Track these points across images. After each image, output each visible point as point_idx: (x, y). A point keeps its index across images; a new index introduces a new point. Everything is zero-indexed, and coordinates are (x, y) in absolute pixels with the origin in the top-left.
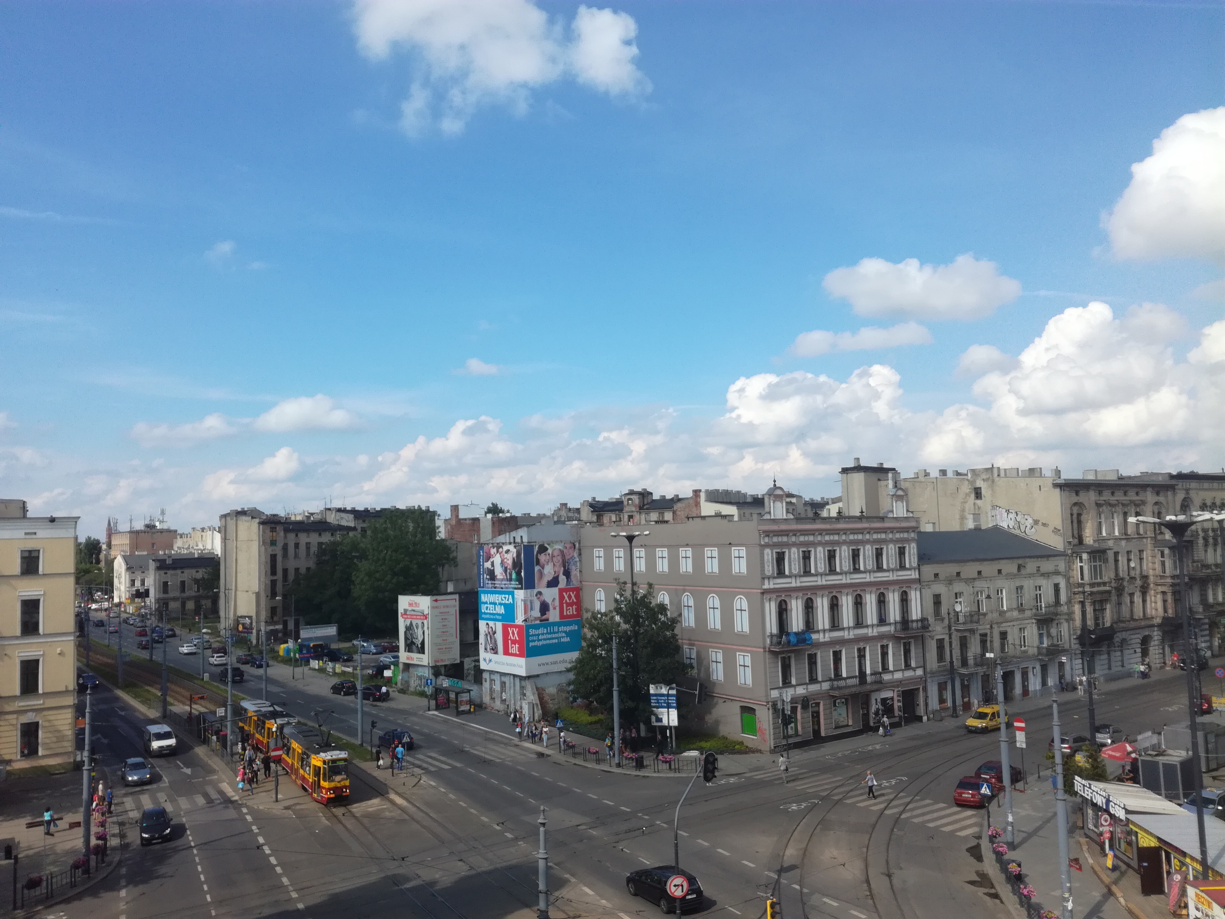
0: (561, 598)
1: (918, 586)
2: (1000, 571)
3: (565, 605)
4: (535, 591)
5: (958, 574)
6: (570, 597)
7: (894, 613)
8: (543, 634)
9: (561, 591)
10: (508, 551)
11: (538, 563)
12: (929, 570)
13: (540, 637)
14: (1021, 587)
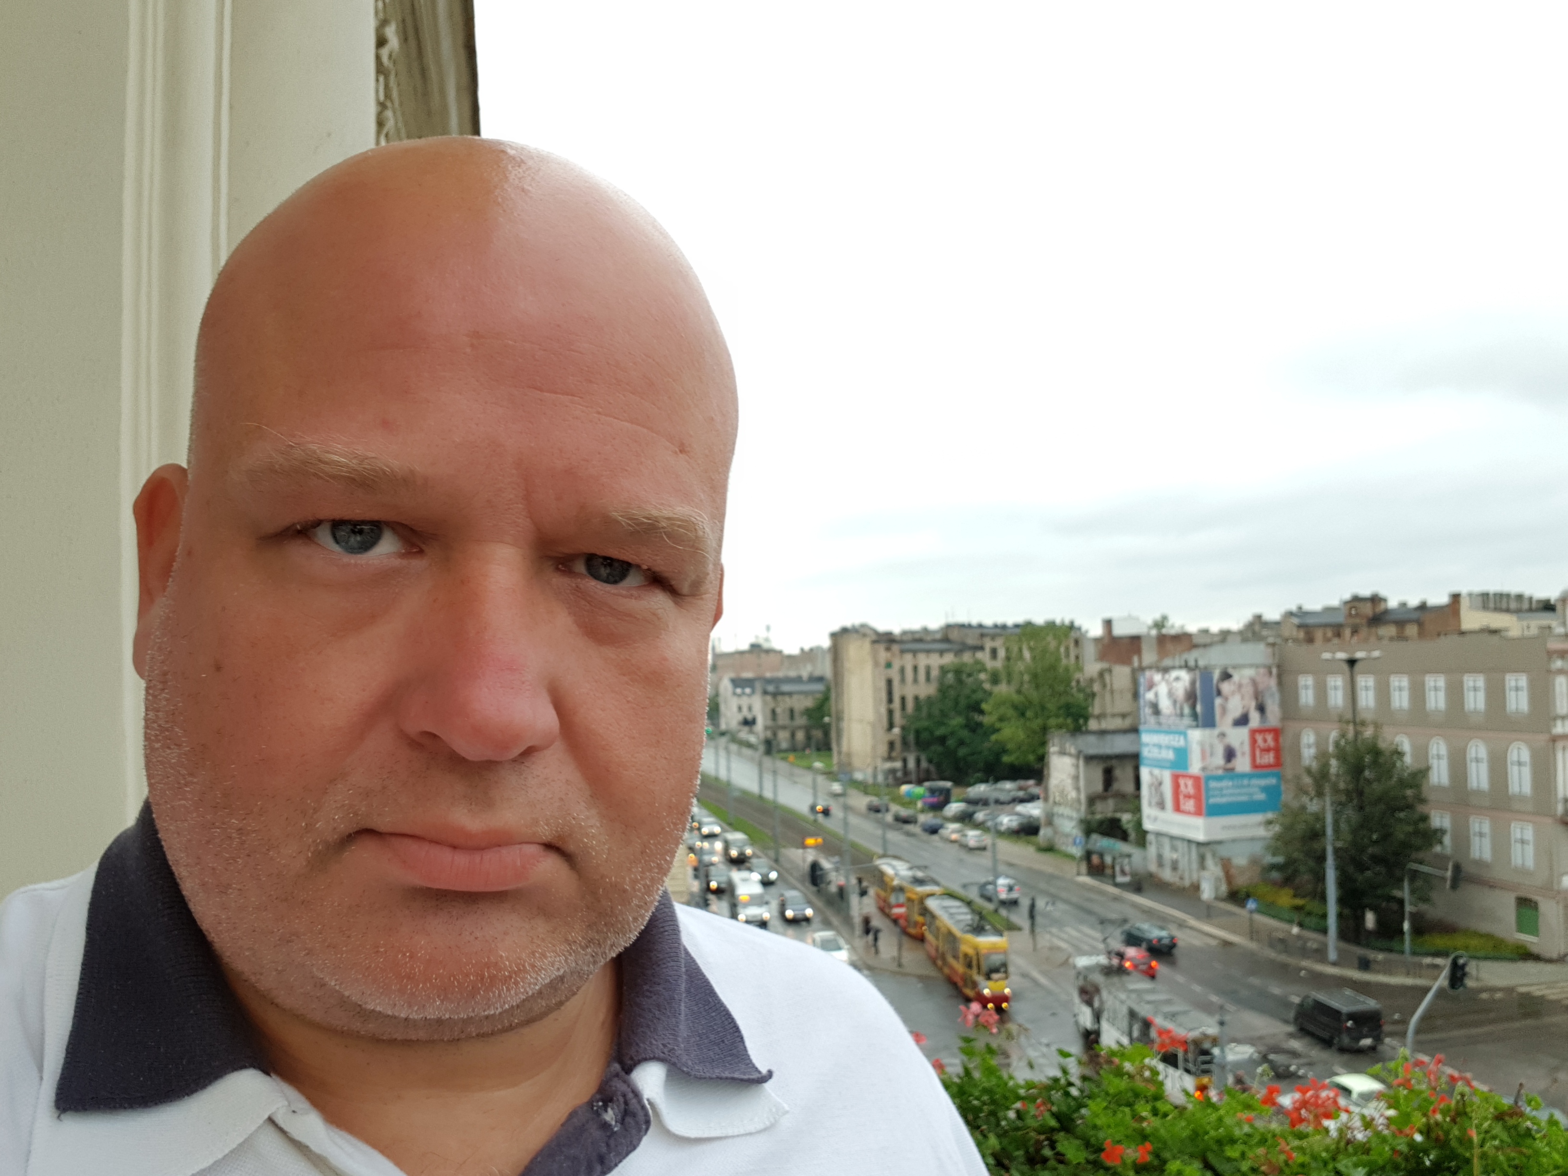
0: (1254, 742)
3: (1258, 753)
4: (1216, 731)
6: (1265, 741)
8: (1227, 788)
9: (1253, 732)
10: (1177, 679)
11: (1219, 693)
13: (1225, 792)
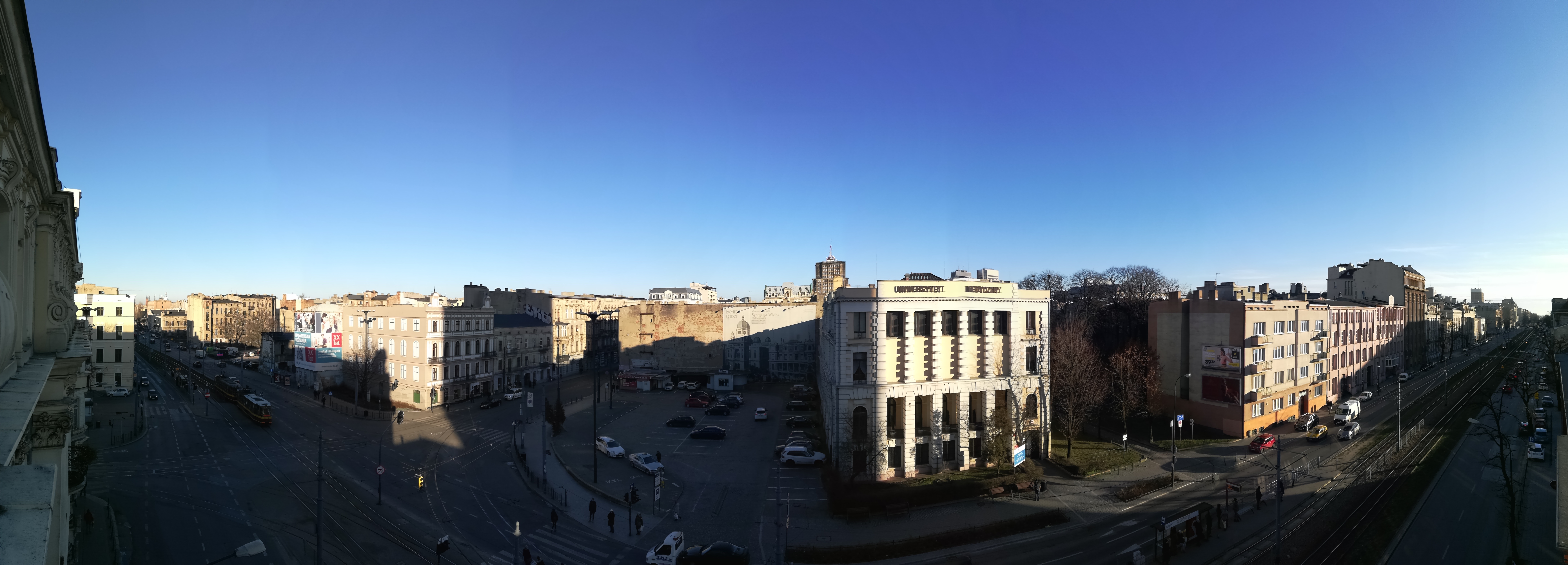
0: (333, 338)
1: (493, 337)
2: (526, 332)
3: (334, 341)
4: (321, 334)
5: (510, 333)
6: (337, 337)
7: (482, 349)
9: (333, 335)
10: (308, 315)
11: (322, 321)
12: (497, 330)
14: (535, 339)
